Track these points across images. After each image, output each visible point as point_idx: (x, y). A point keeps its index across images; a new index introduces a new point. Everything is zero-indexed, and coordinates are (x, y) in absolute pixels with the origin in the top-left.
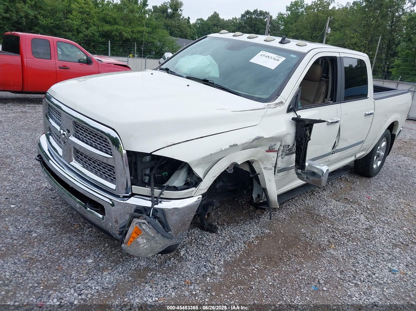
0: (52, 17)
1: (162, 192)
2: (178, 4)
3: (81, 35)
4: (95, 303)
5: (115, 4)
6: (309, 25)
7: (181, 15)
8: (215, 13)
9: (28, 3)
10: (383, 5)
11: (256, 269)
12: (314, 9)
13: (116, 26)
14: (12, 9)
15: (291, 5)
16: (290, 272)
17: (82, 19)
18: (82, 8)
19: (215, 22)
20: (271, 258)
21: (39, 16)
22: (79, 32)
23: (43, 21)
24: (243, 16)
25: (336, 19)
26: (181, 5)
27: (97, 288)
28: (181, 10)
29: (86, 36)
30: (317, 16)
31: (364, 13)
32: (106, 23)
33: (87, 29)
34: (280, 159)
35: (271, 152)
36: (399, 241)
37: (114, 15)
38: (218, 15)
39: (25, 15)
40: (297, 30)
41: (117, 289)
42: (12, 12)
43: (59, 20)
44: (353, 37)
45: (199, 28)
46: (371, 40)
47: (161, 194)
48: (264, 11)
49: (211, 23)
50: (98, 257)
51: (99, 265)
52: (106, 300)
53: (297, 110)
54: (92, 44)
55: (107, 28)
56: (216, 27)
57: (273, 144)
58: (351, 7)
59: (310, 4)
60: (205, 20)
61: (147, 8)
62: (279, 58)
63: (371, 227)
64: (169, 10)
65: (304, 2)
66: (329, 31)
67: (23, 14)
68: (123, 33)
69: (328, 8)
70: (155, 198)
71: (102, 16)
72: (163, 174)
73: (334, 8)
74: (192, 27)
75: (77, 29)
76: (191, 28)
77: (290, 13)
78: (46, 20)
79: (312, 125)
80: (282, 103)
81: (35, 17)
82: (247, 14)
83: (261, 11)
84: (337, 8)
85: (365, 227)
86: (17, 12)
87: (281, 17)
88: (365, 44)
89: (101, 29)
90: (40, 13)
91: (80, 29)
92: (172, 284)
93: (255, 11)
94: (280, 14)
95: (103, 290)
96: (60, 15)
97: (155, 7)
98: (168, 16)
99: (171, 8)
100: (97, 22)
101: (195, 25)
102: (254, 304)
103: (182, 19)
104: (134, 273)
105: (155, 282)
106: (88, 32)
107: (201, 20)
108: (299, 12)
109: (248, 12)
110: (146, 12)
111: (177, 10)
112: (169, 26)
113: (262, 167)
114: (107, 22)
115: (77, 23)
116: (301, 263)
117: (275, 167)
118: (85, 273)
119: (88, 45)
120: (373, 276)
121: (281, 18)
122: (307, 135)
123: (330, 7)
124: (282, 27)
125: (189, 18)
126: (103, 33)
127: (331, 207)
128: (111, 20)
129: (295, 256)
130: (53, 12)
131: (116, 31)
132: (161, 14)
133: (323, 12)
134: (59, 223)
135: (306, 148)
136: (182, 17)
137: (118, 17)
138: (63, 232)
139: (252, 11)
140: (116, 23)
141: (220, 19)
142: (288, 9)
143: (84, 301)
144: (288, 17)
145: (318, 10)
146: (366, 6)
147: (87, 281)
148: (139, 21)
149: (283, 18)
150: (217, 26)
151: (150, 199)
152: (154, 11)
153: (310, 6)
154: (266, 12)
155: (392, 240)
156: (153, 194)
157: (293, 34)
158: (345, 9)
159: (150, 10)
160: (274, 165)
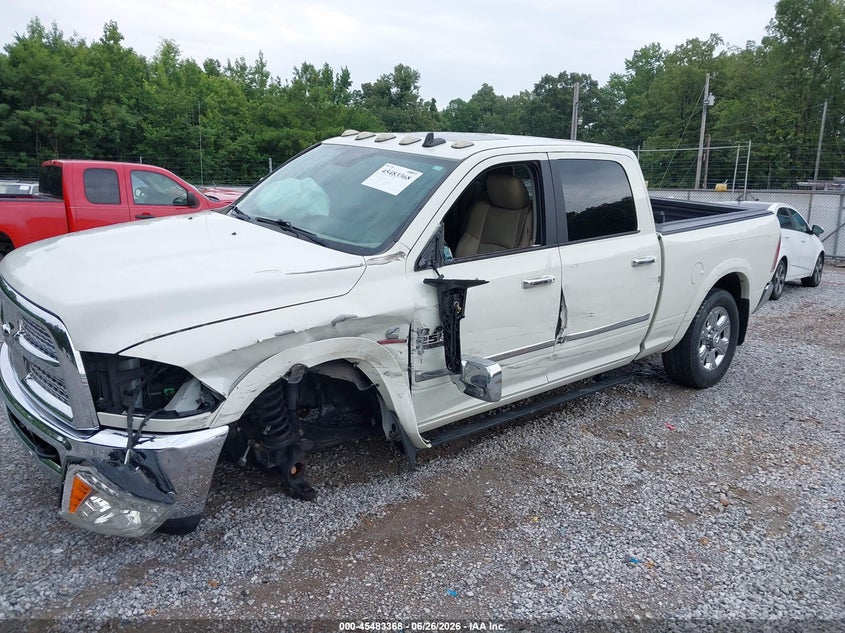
0: (167, 124)
1: (144, 421)
2: (410, 78)
3: (222, 152)
4: (32, 617)
5: (284, 89)
6: (674, 93)
7: (416, 97)
8: (485, 85)
9: (124, 104)
10: (825, 37)
11: (355, 561)
12: (682, 60)
13: (286, 130)
14: (95, 117)
15: (636, 56)
16: (419, 566)
17: (226, 123)
18: (225, 102)
19: (487, 103)
20: (395, 542)
21: (144, 125)
22: (218, 147)
23: (152, 133)
24: (538, 87)
25: (729, 75)
26: (416, 78)
27: (47, 593)
28: (415, 88)
29: (232, 153)
30: (688, 72)
31: (786, 59)
32: (268, 126)
33: (233, 139)
34: (415, 355)
35: (392, 342)
36: (684, 507)
37: (283, 110)
38: (491, 89)
39: (118, 125)
40: (651, 105)
41: (81, 596)
42: (95, 121)
43: (182, 129)
44: (768, 109)
45: (456, 117)
46: (809, 110)
47: (143, 424)
48: (580, 74)
49: (477, 107)
50: (76, 544)
51: (70, 558)
52: (56, 612)
53: (441, 266)
54: (245, 166)
55: (270, 134)
56: (489, 113)
57: (392, 328)
58: (759, 48)
59: (672, 52)
60: (467, 101)
61: (351, 90)
62: (410, 175)
63: (640, 483)
64: (394, 90)
65: (660, 48)
66: (711, 100)
67: (114, 124)
68: (301, 141)
69: (711, 55)
70: (135, 431)
71: (259, 112)
72: (166, 391)
73: (723, 54)
74: (441, 117)
75: (215, 141)
76: (438, 120)
77: (634, 73)
78: (157, 131)
79: (465, 291)
80: (401, 254)
81: (139, 126)
82: (546, 83)
83: (573, 75)
84: (729, 54)
85: (626, 482)
86: (104, 121)
87: (616, 81)
88: (796, 119)
89: (260, 137)
90: (145, 119)
91: (220, 141)
92: (183, 586)
93: (562, 76)
94: (615, 77)
95: (56, 598)
96: (184, 119)
97: (366, 87)
98: (391, 100)
99: (397, 85)
100: (251, 126)
101: (446, 113)
102: (318, 619)
103: (420, 103)
104: (125, 570)
105: (153, 584)
106: (233, 146)
107: (459, 101)
108: (652, 69)
109: (547, 79)
110: (347, 98)
111: (408, 88)
112: (395, 120)
113: (380, 371)
114: (270, 124)
115: (213, 131)
116: (449, 551)
117: (410, 371)
118: (40, 570)
119: (238, 170)
120: (585, 571)
121: (616, 83)
122: (456, 309)
123: (716, 54)
124: (623, 102)
125: (434, 101)
126: (263, 144)
127: (574, 447)
128: (277, 119)
129: (447, 536)
130: (169, 114)
131: (287, 139)
132: (378, 98)
133: (701, 65)
134: (36, 489)
135: (458, 333)
136: (418, 100)
137: (290, 112)
138: (36, 504)
139: (556, 75)
140: (288, 124)
141: (495, 96)
142: (630, 65)
143: (16, 615)
144: (633, 80)
145: (690, 61)
146: (790, 44)
147: (37, 582)
148: (330, 116)
149: (622, 84)
150: (490, 111)
151: (126, 434)
152: (365, 93)
153: (674, 55)
154: (584, 76)
155: (670, 505)
156: (130, 425)
157: (642, 114)
158: (746, 55)
159: (357, 93)
160: (407, 367)
